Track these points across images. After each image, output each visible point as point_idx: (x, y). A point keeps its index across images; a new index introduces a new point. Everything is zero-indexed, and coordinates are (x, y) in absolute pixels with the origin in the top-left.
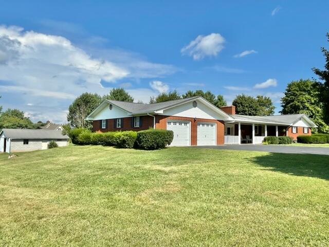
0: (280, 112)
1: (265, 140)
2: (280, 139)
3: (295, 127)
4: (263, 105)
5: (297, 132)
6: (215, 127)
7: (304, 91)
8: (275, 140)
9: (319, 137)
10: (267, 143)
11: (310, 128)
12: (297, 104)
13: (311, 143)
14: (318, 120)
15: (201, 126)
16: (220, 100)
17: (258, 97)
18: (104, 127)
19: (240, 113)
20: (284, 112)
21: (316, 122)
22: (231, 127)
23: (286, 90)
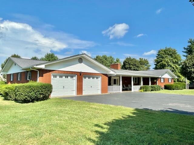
0: (153, 68)
1: (141, 88)
2: (152, 87)
3: (162, 78)
4: (143, 64)
5: (164, 82)
6: (100, 79)
7: (168, 54)
8: (148, 88)
9: (179, 85)
10: (142, 90)
11: (173, 79)
12: (164, 63)
13: (173, 89)
14: (177, 73)
15: (87, 78)
16: (117, 61)
17: (140, 59)
18: (12, 80)
19: (128, 69)
20: (156, 68)
21: (176, 75)
22: (116, 79)
23: (157, 54)
